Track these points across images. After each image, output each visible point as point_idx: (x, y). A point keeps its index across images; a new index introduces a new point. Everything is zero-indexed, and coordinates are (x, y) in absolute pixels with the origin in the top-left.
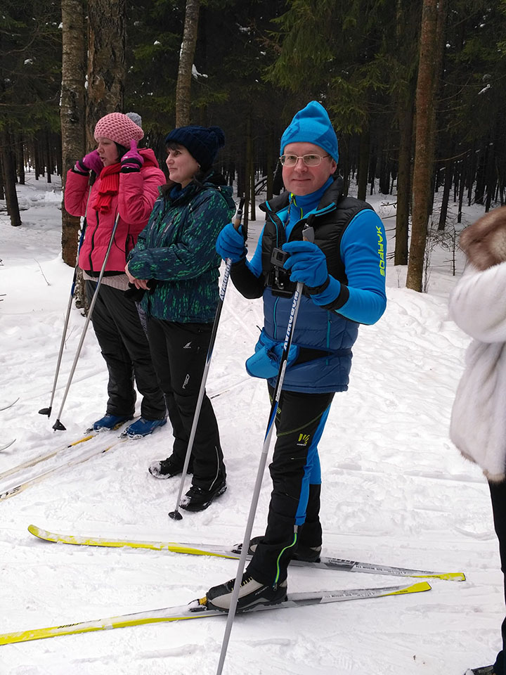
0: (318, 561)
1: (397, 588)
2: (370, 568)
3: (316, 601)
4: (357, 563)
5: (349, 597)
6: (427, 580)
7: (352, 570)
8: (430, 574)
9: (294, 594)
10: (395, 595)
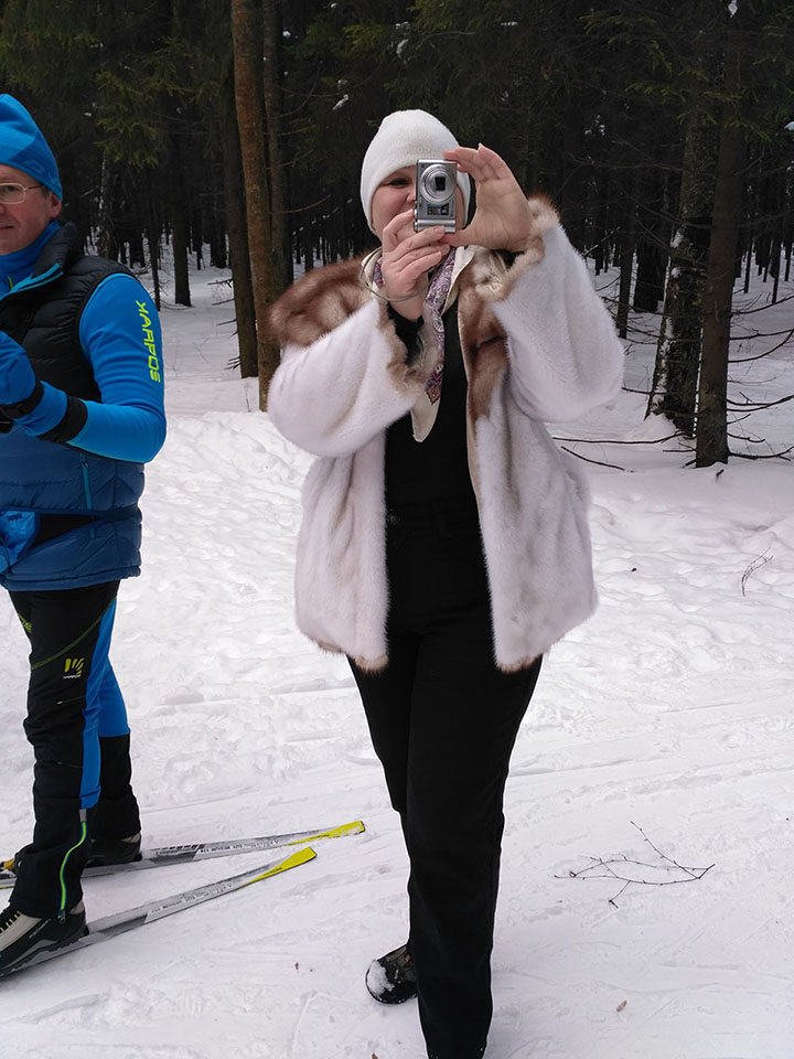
0: (139, 857)
1: (266, 867)
2: (221, 848)
3: (139, 921)
4: (202, 846)
5: (192, 901)
6: (309, 844)
7: (195, 858)
8: (314, 834)
9: (99, 920)
10: (263, 879)
